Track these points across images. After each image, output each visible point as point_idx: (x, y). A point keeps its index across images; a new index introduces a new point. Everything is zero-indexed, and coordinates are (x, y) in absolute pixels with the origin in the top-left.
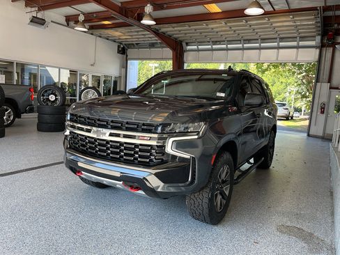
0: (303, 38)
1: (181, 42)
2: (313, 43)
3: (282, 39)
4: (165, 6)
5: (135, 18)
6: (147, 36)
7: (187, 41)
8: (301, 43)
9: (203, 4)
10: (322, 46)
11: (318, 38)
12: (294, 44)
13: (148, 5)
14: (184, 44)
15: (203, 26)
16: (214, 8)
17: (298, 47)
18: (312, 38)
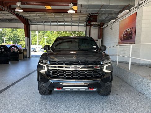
0: (80, 22)
1: (28, 20)
2: (83, 24)
3: (73, 22)
4: (26, 3)
5: (7, 7)
6: (9, 16)
7: (31, 20)
8: (80, 24)
9: (44, 5)
10: (87, 26)
11: (85, 23)
12: (77, 24)
13: (19, 2)
14: (29, 21)
15: (43, 14)
16: (49, 7)
17: (78, 26)
18: (83, 22)
